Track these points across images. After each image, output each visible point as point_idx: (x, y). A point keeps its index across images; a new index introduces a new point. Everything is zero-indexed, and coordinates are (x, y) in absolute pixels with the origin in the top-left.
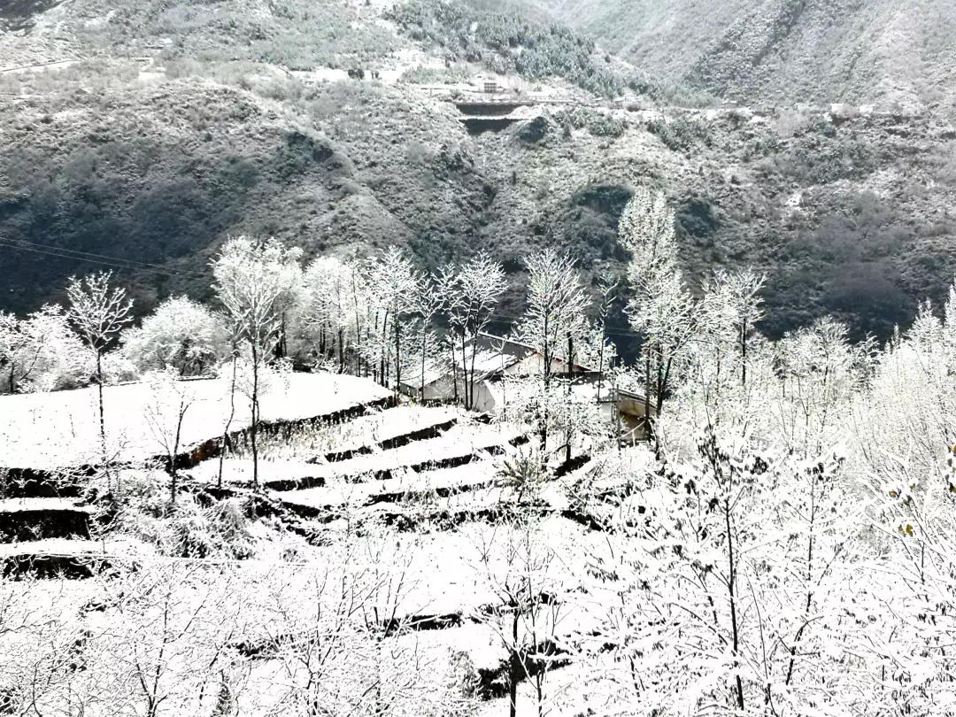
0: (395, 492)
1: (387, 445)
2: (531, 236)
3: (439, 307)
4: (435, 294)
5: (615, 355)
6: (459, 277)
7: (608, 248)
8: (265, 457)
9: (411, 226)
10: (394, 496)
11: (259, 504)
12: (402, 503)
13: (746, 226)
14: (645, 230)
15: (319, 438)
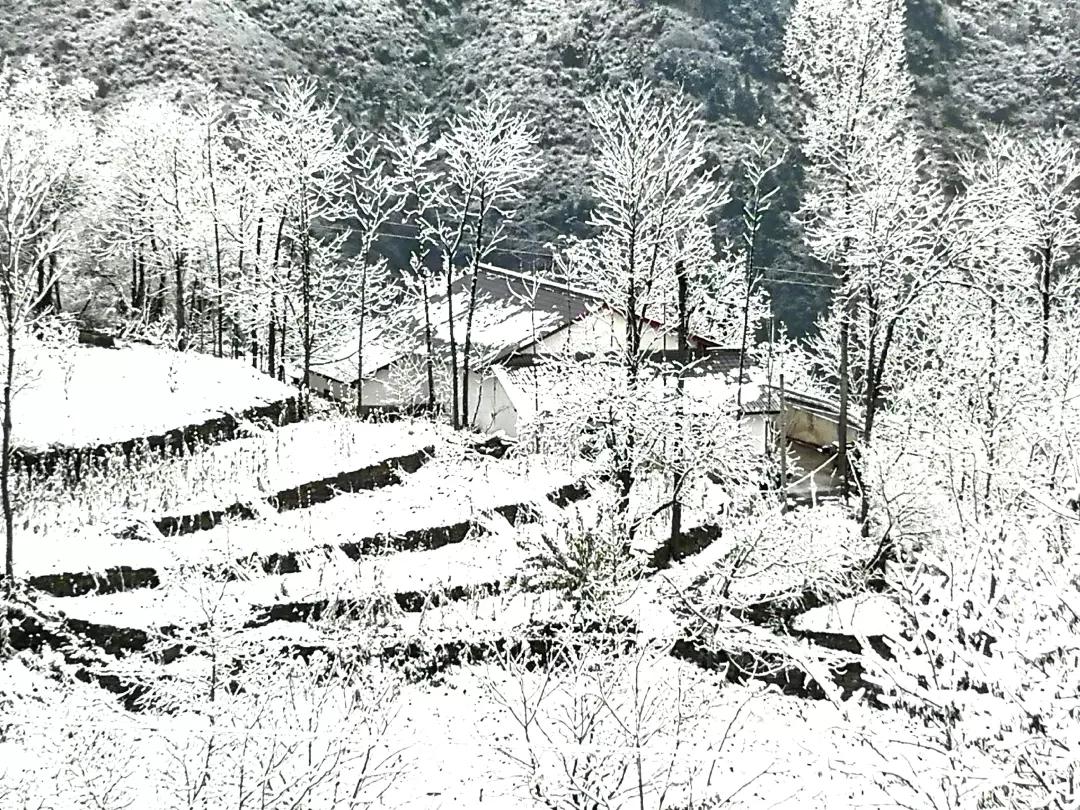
0: (308, 601)
1: (288, 500)
2: (555, 69)
3: (396, 208)
4: (388, 179)
5: (768, 315)
6: (441, 144)
7: (721, 96)
8: (26, 525)
9: (295, 46)
10: (305, 607)
11: (16, 623)
12: (323, 623)
13: (1018, 51)
14: (840, 46)
15: (141, 485)
